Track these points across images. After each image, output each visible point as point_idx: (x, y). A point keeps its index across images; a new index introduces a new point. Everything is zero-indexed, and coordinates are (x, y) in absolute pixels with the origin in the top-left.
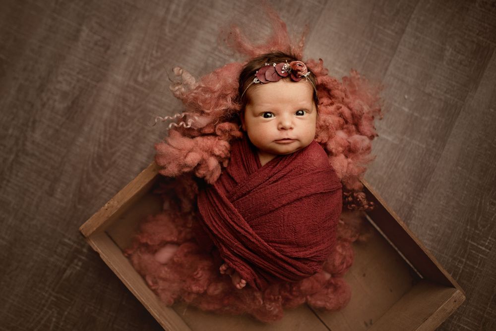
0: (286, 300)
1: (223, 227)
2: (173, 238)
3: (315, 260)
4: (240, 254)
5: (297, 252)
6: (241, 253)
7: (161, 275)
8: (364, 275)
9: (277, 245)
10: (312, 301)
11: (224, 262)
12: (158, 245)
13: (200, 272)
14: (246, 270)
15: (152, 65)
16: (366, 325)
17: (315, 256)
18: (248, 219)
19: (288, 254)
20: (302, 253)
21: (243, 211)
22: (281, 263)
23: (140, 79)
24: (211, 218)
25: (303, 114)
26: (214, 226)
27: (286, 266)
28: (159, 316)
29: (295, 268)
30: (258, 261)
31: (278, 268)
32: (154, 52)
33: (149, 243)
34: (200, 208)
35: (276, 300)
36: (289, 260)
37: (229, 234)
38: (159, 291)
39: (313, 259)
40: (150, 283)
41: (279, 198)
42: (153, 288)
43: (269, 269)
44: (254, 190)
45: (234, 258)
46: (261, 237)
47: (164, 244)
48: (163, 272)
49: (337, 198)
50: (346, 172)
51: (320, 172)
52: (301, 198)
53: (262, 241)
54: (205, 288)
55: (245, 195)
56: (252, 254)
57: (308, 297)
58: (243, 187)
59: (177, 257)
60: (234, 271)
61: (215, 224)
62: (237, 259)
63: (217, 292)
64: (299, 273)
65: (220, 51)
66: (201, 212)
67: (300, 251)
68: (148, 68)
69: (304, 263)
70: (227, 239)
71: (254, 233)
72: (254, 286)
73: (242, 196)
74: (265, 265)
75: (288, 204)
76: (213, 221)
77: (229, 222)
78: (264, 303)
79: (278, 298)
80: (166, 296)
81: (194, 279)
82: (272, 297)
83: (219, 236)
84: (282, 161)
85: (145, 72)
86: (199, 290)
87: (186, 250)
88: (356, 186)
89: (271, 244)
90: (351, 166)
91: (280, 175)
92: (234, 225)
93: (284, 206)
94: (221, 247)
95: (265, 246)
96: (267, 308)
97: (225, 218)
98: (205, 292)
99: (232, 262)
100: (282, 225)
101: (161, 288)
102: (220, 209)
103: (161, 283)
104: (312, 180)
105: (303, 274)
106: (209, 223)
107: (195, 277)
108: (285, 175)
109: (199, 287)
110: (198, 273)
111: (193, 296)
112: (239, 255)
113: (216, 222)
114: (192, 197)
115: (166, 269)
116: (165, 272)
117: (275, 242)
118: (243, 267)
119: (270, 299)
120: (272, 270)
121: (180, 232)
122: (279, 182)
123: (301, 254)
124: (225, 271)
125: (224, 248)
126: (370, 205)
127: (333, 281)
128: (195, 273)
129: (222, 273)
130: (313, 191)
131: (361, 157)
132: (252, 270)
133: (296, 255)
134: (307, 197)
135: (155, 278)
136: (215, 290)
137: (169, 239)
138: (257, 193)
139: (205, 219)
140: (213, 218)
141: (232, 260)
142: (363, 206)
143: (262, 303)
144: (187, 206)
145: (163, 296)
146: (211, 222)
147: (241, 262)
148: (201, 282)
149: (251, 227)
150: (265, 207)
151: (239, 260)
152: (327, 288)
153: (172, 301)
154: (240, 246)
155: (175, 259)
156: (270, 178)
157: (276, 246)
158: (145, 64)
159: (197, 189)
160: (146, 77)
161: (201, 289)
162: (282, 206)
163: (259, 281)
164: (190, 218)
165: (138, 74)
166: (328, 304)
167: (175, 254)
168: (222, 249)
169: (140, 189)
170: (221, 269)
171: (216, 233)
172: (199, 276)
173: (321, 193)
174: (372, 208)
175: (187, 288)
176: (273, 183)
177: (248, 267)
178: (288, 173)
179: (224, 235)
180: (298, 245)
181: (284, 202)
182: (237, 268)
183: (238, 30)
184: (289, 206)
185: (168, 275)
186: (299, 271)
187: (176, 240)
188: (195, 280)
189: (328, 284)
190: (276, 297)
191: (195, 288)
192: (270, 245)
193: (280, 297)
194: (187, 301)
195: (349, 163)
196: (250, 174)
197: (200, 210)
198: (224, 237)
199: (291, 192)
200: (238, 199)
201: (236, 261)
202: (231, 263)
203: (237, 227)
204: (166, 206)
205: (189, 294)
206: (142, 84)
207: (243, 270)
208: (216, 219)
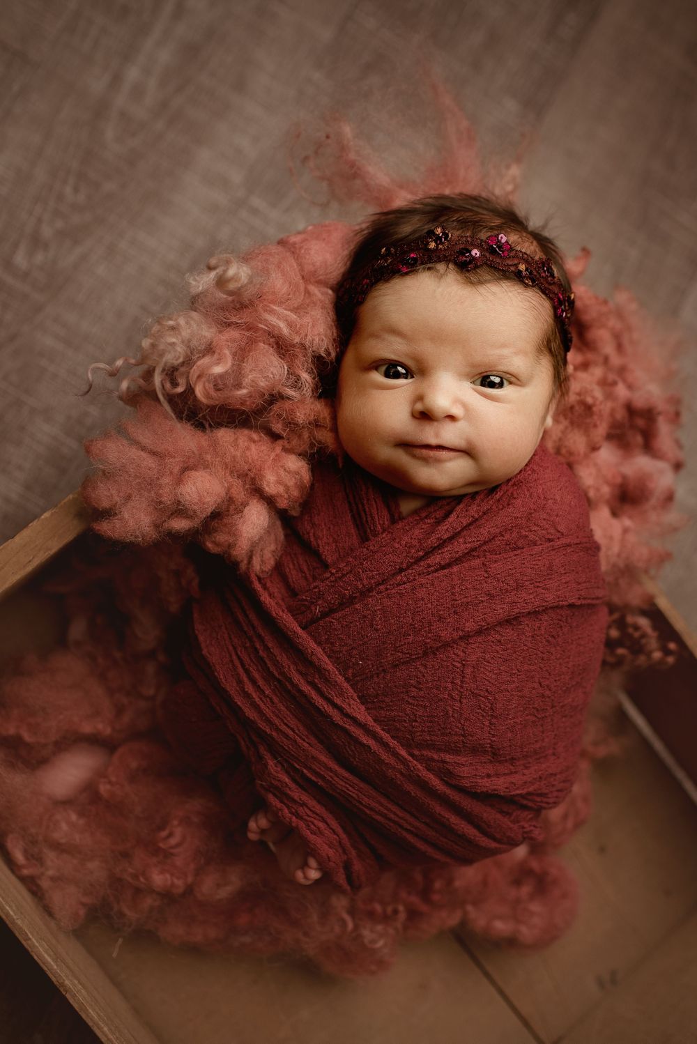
0: (413, 915)
1: (276, 700)
2: (100, 726)
3: (530, 804)
4: (320, 783)
5: (489, 776)
6: (323, 778)
7: (56, 835)
8: (602, 850)
9: (436, 757)
10: (479, 919)
11: (260, 806)
12: (56, 743)
13: (178, 832)
14: (327, 832)
15: (59, 224)
16: (601, 984)
17: (529, 794)
18: (354, 675)
19: (466, 783)
20: (502, 779)
21: (345, 649)
22: (438, 809)
23: (20, 259)
24: (241, 670)
25: (501, 385)
26: (247, 695)
27: (454, 819)
28: (56, 962)
29: (478, 827)
30: (373, 804)
31: (427, 825)
32: (68, 190)
33: (27, 737)
34: (201, 638)
35: (386, 919)
36: (467, 803)
37: (293, 722)
38: (45, 884)
39: (525, 802)
40: (19, 856)
41: (455, 613)
42: (25, 872)
43: (401, 826)
44: (382, 587)
45: (296, 793)
46: (388, 731)
47: (70, 741)
48: (64, 826)
49: (599, 627)
50: (619, 555)
51: (569, 545)
52: (516, 618)
53: (393, 743)
54: (190, 879)
55: (352, 600)
56: (356, 780)
57: (470, 908)
58: (344, 576)
59: (110, 783)
60: (287, 834)
61: (250, 688)
62: (305, 798)
63: (224, 893)
64: (484, 841)
65: (255, 211)
66: (205, 652)
67: (497, 775)
68: (47, 232)
69: (502, 812)
70: (287, 736)
71: (370, 721)
72: (341, 879)
73: (342, 605)
74: (392, 816)
75: (479, 632)
76: (246, 680)
77: (295, 686)
78: (356, 927)
79: (396, 912)
80: (68, 901)
81: (157, 851)
82: (378, 908)
83: (262, 725)
84: (462, 506)
85: (37, 242)
86: (173, 885)
87: (134, 764)
88: (634, 597)
89: (416, 752)
90: (631, 538)
91: (460, 547)
92: (313, 694)
93: (466, 637)
94: (261, 758)
95: (403, 761)
96: (366, 941)
97: (282, 673)
98: (189, 890)
99: (288, 807)
100: (455, 694)
101: (50, 873)
102: (270, 645)
103: (50, 856)
104: (550, 568)
105: (493, 845)
106: (230, 686)
107: (161, 845)
108: (474, 549)
109: (172, 875)
110: (171, 835)
111: (149, 902)
112: (315, 784)
113: (254, 682)
114: (174, 608)
115: (74, 817)
116: (67, 827)
117: (433, 746)
118: (321, 825)
119: (371, 915)
120: (406, 830)
121: (120, 711)
122: (455, 569)
123: (500, 785)
124: (263, 831)
125: (271, 764)
126: (667, 652)
127: (535, 865)
128: (164, 834)
129: (253, 836)
130: (551, 598)
131: (653, 517)
132: (343, 836)
133: (486, 785)
134: (535, 614)
135: (34, 842)
136: (218, 886)
137: (87, 728)
138: (389, 597)
139: (220, 674)
140: (247, 671)
141: (288, 797)
142: (649, 654)
143: (350, 925)
144: (147, 632)
145: (57, 898)
146: (240, 682)
147: (319, 809)
148: (179, 862)
149: (363, 699)
150: (411, 638)
151: (312, 803)
152: (517, 883)
153: (82, 912)
154: (322, 758)
155: (104, 789)
156: (427, 554)
157: (432, 760)
158: (40, 220)
159: (195, 583)
160: (39, 258)
161: (179, 883)
162: (461, 638)
163: (357, 866)
164: (151, 669)
165: (16, 245)
166: (524, 930)
167: (101, 774)
168: (266, 765)
169: (30, 568)
170: (252, 825)
171: (250, 713)
172: (173, 841)
173: (571, 606)
174: (671, 660)
175: (136, 877)
176: (436, 571)
177: (334, 824)
178: (485, 543)
179: (277, 721)
180: (494, 754)
181: (470, 626)
182: (302, 824)
183: (348, 130)
184: (480, 639)
185: (77, 837)
186: (485, 833)
187: (108, 731)
188: (164, 856)
189: (522, 874)
190: (389, 909)
191: (159, 879)
192: (412, 755)
193: (401, 908)
194: (131, 915)
195: (626, 531)
196: (368, 540)
197: (203, 645)
198: (278, 730)
199: (491, 596)
200: (324, 615)
201: (303, 805)
202: (286, 810)
203: (319, 701)
204: (78, 630)
205: (138, 891)
206: (25, 276)
207: (319, 832)
208: (256, 675)
